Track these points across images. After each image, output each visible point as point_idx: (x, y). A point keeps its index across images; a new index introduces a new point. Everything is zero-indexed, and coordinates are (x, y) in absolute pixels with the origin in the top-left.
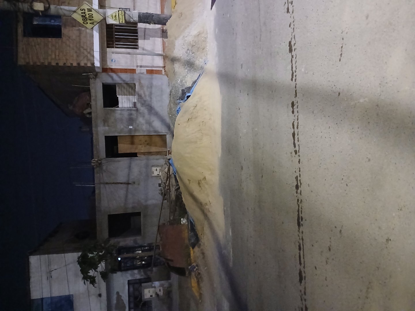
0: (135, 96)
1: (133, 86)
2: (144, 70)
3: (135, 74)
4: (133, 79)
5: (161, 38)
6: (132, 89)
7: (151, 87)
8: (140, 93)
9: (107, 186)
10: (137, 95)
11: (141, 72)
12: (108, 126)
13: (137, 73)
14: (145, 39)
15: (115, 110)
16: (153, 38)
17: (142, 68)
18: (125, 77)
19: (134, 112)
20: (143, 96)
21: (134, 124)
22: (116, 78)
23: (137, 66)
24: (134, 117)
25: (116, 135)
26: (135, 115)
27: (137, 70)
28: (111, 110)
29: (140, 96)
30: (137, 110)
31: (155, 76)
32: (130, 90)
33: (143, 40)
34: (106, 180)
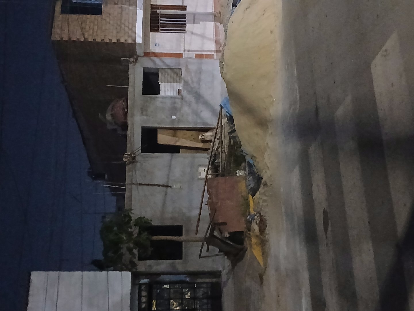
0: (181, 84)
1: (178, 71)
2: (192, 54)
3: (181, 59)
4: (179, 64)
5: (213, 22)
6: (177, 75)
7: (200, 73)
8: (186, 79)
9: (140, 187)
10: (182, 82)
11: (189, 56)
12: (147, 115)
13: (184, 57)
14: (194, 23)
15: (156, 97)
16: (204, 22)
17: (190, 52)
18: (169, 61)
19: (178, 101)
20: (190, 82)
21: (178, 114)
22: (159, 63)
23: (184, 51)
24: (178, 105)
25: (156, 125)
26: (180, 104)
27: (184, 54)
28: (151, 97)
29: (186, 83)
30: (182, 98)
31: (205, 60)
32: (175, 77)
33: (192, 25)
34: (140, 180)
